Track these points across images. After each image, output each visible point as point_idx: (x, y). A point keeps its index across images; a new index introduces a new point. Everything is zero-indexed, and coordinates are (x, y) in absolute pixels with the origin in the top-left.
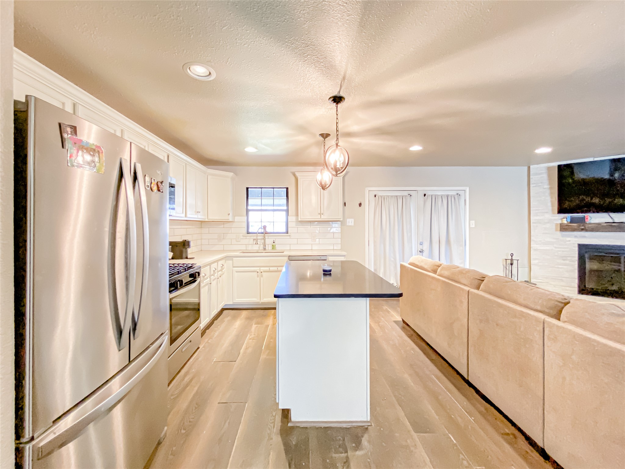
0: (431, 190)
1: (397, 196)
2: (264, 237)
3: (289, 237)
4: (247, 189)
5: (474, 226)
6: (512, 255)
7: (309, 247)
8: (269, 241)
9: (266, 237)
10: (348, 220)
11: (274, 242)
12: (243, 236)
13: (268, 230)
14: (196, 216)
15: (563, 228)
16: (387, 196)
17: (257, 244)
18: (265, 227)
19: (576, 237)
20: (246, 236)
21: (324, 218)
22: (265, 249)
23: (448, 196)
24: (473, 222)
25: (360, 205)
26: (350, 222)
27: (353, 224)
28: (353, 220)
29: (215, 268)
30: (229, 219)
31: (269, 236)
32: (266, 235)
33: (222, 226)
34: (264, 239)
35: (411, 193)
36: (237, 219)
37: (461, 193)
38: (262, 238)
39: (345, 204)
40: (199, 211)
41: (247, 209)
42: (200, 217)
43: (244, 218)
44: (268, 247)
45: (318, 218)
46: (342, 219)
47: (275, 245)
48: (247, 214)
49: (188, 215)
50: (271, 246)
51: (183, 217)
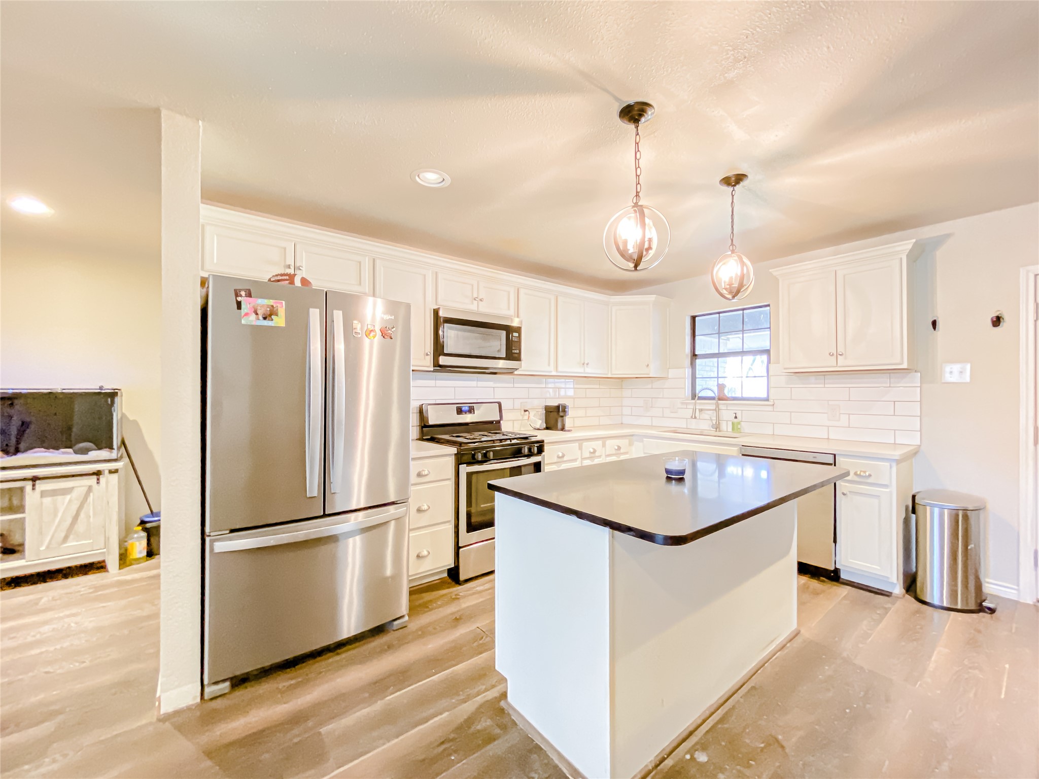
2: (717, 405)
3: (770, 408)
4: (693, 318)
8: (727, 414)
9: (721, 407)
10: (948, 368)
11: (736, 417)
12: (682, 403)
13: (729, 392)
14: (581, 370)
17: (695, 418)
18: (721, 387)
20: (687, 404)
22: (717, 427)
25: (997, 321)
26: (957, 372)
27: (968, 379)
28: (968, 367)
29: (593, 449)
30: (649, 374)
31: (730, 404)
32: (720, 402)
33: (650, 386)
34: (717, 410)
36: (672, 373)
38: (714, 407)
39: (934, 324)
40: (586, 362)
41: (694, 356)
42: (590, 371)
43: (688, 371)
44: (726, 427)
45: (829, 364)
46: (905, 366)
47: (739, 423)
48: (693, 364)
49: (564, 369)
50: (730, 424)
51: (551, 372)
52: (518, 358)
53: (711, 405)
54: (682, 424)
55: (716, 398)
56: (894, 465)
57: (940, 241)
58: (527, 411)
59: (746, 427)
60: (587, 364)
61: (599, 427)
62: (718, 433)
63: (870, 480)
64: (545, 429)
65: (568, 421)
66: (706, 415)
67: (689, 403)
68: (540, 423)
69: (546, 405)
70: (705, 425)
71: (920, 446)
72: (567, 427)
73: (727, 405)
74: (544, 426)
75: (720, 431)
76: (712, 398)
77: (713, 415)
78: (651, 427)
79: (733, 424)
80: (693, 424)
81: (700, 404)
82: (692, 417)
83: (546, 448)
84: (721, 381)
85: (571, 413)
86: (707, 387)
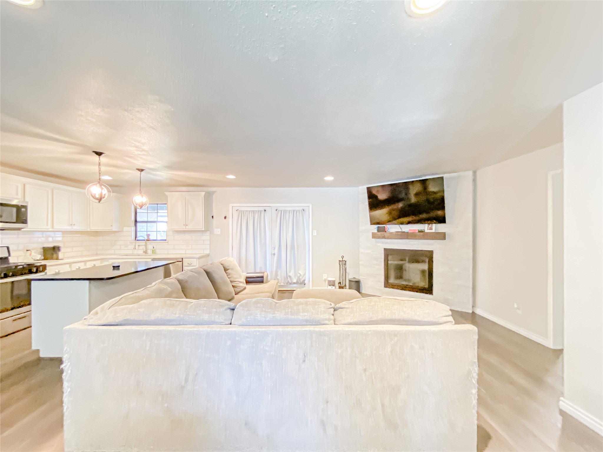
0: (282, 206)
1: (254, 211)
2: (146, 243)
3: (167, 244)
5: (316, 234)
6: (343, 257)
7: (184, 252)
8: (150, 247)
9: (148, 244)
10: (215, 230)
11: (153, 248)
12: (131, 243)
13: (151, 238)
14: (70, 228)
15: (374, 236)
16: (246, 211)
17: (135, 249)
18: (148, 235)
19: (383, 243)
21: (189, 228)
22: (146, 252)
23: (294, 211)
24: (315, 231)
25: (225, 218)
26: (217, 231)
27: (220, 233)
28: (220, 230)
30: (112, 230)
33: (113, 235)
34: (146, 245)
35: (266, 208)
36: (125, 229)
37: (305, 208)
38: (144, 244)
39: (213, 217)
40: (73, 224)
41: (136, 221)
42: (76, 228)
43: (133, 228)
44: (149, 252)
45: (183, 228)
46: (203, 229)
47: (155, 250)
48: (136, 225)
49: (56, 227)
50: (151, 251)
51: (49, 229)
52: (25, 222)
53: (143, 243)
54: (130, 252)
55: (145, 240)
56: (198, 260)
57: (214, 192)
58: (29, 250)
59: (158, 251)
60: (74, 225)
61: (82, 256)
62: (146, 255)
63: (191, 265)
64: (43, 260)
65: (61, 255)
66: (141, 248)
67: (133, 243)
68: (39, 257)
69: (44, 246)
70: (141, 252)
71: (209, 254)
72: (60, 257)
73: (150, 243)
74: (43, 258)
75: (147, 254)
76: (144, 240)
77: (144, 247)
78: (114, 254)
79: (152, 250)
80: (136, 252)
81: (138, 243)
82: (134, 249)
83: (48, 268)
84: (148, 233)
85: (62, 250)
86: (142, 235)
